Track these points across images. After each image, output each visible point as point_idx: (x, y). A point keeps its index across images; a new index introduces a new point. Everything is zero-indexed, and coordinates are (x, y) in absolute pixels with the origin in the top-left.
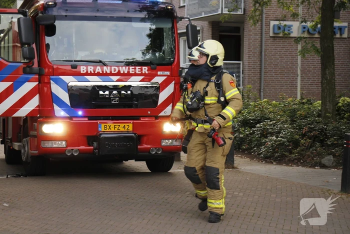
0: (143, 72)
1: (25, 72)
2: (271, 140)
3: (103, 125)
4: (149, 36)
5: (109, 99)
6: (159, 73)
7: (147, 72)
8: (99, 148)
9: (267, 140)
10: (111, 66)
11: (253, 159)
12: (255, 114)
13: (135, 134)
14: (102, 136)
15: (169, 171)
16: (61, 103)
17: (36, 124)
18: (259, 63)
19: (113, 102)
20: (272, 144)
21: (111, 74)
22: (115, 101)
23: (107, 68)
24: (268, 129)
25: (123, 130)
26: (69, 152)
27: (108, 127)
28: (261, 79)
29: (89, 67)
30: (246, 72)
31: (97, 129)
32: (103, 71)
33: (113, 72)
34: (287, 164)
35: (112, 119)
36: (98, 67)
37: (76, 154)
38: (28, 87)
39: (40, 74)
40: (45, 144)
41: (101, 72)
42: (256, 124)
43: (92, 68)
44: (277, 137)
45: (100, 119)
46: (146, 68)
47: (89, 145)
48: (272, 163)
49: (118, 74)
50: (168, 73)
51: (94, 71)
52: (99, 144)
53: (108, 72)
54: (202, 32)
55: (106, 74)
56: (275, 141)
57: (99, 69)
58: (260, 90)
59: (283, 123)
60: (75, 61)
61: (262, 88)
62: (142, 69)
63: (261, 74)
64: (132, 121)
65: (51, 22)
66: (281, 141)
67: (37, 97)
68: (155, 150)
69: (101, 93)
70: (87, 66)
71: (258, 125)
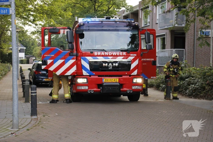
0: (124, 55)
1: (70, 55)
2: (192, 87)
3: (105, 79)
4: (130, 38)
6: (131, 55)
7: (125, 55)
8: (102, 90)
9: (190, 87)
10: (108, 52)
11: (183, 96)
12: (186, 75)
13: (119, 83)
14: (104, 84)
15: (138, 101)
16: (86, 69)
17: (75, 79)
18: (193, 50)
19: (109, 69)
20: (192, 89)
21: (109, 56)
22: (111, 68)
24: (191, 81)
25: (114, 81)
26: (89, 91)
27: (107, 80)
28: (194, 57)
29: (98, 53)
30: (187, 54)
31: (102, 81)
32: (105, 54)
33: (109, 55)
34: (199, 98)
35: (109, 77)
36: (103, 53)
37: (92, 92)
38: (71, 62)
39: (77, 56)
40: (78, 87)
41: (104, 55)
42: (185, 79)
43: (100, 53)
44: (195, 86)
45: (104, 77)
46: (125, 53)
47: (99, 88)
48: (192, 98)
49: (112, 55)
50: (135, 55)
51: (101, 54)
52: (102, 88)
53: (107, 55)
54: (166, 35)
55: (107, 56)
56: (194, 87)
57: (103, 54)
58: (193, 63)
59: (199, 78)
60: (92, 50)
61: (195, 62)
62: (123, 53)
63: (194, 55)
64: (118, 78)
65: (81, 32)
66: (197, 87)
67: (75, 66)
68: (129, 91)
69: (104, 64)
70: (97, 52)
71: (186, 80)
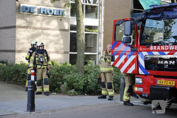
3: (159, 81)
5: (163, 65)
19: (165, 67)
21: (165, 50)
23: (163, 47)
25: (169, 85)
26: (144, 94)
29: (154, 47)
31: (156, 82)
32: (161, 49)
36: (159, 46)
49: (169, 50)
51: (157, 49)
64: (174, 80)
